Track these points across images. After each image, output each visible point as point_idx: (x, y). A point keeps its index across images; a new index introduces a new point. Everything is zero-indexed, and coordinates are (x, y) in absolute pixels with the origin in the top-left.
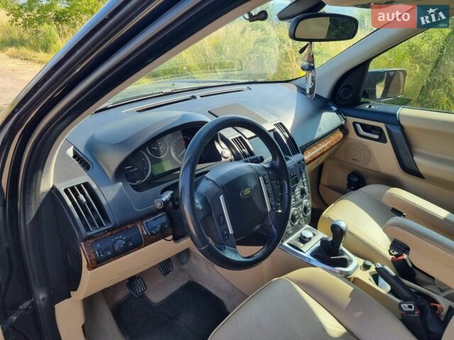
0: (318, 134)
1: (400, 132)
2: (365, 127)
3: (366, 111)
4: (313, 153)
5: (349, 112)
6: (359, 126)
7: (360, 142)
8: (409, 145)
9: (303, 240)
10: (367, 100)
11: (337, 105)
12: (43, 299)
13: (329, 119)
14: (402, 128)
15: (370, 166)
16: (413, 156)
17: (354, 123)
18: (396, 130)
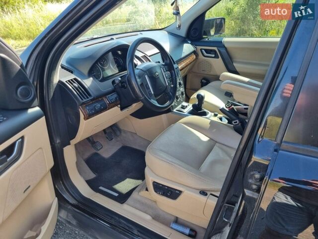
0: (183, 55)
1: (225, 51)
2: (207, 51)
3: (206, 42)
4: (182, 65)
5: (198, 43)
6: (203, 51)
7: (205, 60)
8: (231, 58)
9: (183, 107)
10: (206, 36)
11: (191, 40)
12: (59, 143)
13: (188, 48)
14: (226, 48)
15: (212, 73)
16: (233, 63)
17: (201, 50)
18: (223, 50)
